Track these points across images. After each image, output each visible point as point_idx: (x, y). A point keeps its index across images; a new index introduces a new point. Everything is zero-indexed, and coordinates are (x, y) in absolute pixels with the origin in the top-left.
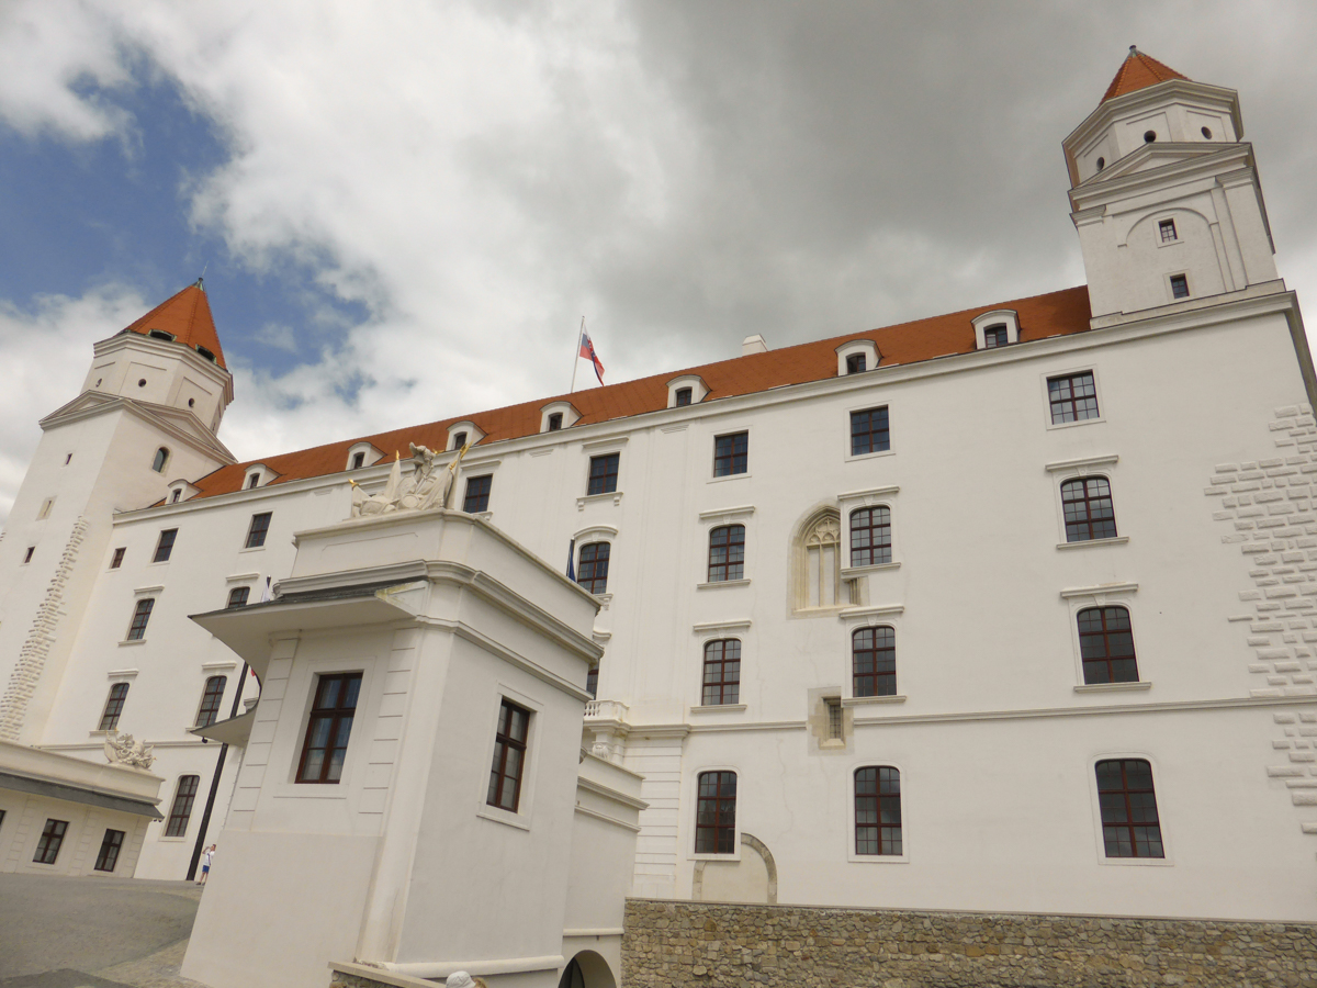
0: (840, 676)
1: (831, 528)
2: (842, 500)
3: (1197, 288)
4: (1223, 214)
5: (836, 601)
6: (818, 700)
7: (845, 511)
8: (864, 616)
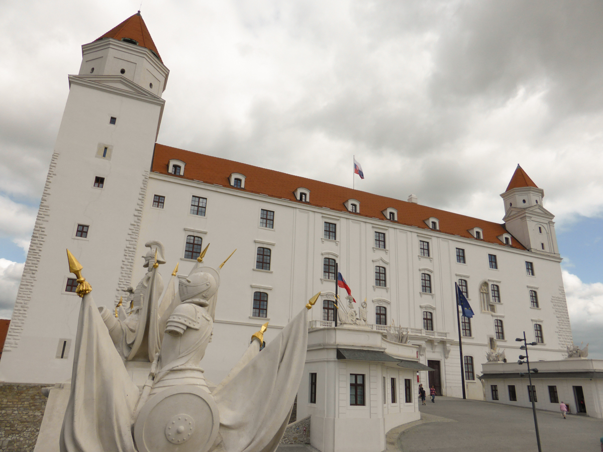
0: (493, 333)
1: (485, 288)
2: (489, 280)
3: (547, 249)
4: (549, 232)
5: (488, 310)
6: (489, 339)
7: (490, 284)
8: (497, 316)
